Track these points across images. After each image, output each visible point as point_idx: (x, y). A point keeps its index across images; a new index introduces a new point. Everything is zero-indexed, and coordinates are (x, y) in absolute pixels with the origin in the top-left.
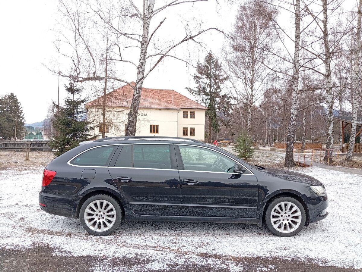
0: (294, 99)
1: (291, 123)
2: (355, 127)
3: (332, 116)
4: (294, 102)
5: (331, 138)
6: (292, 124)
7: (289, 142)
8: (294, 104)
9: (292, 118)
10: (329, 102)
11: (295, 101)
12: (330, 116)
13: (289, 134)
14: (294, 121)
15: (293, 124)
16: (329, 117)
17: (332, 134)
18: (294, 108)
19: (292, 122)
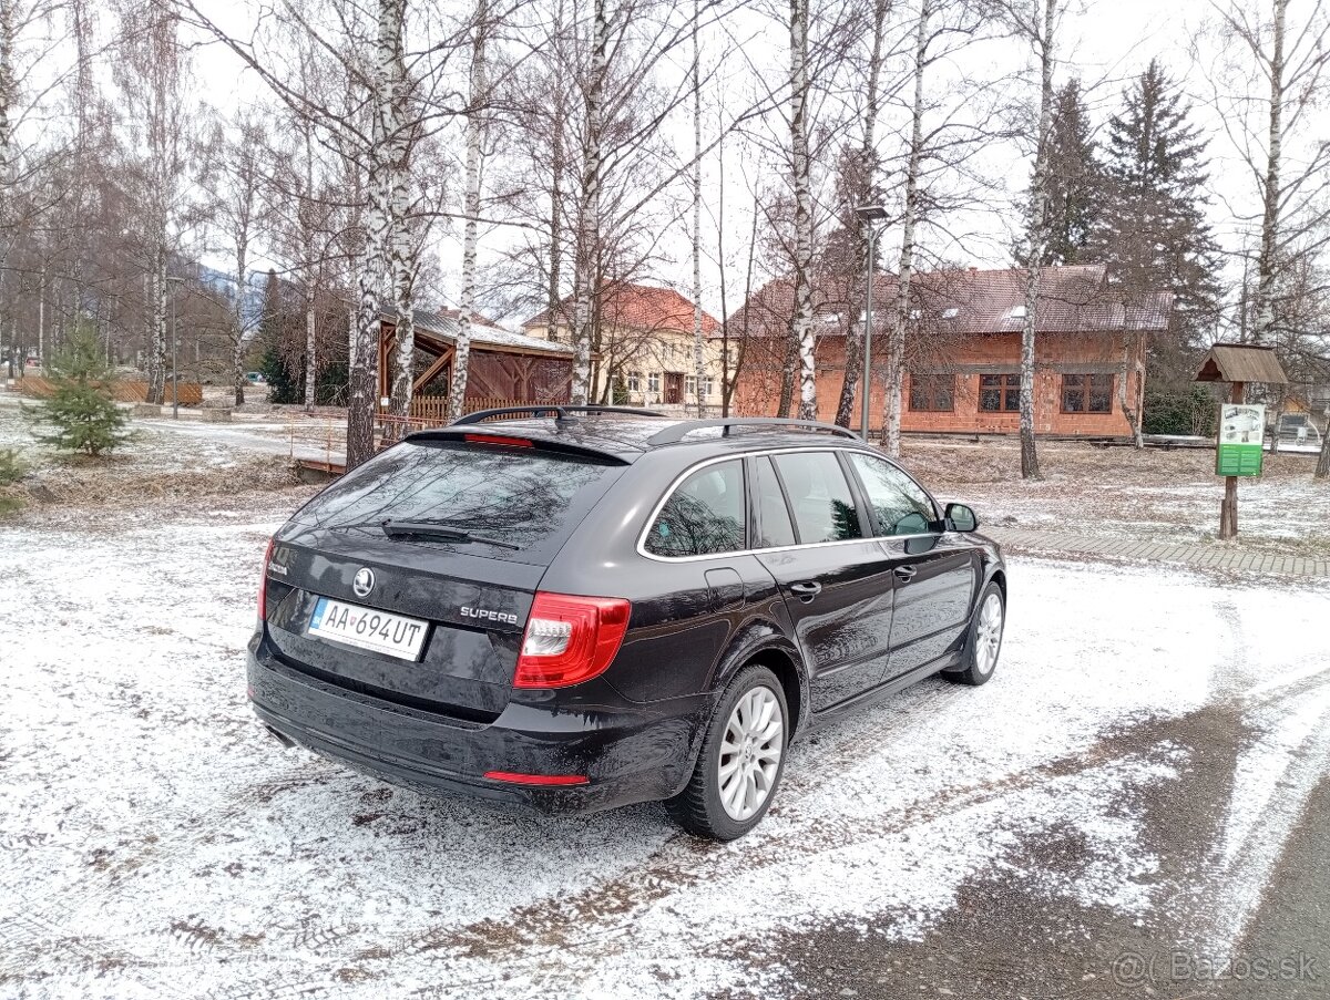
0: (377, 237)
1: (365, 326)
2: (467, 349)
3: (412, 307)
4: (376, 249)
5: (405, 379)
6: (368, 330)
7: (361, 396)
8: (377, 256)
9: (370, 307)
10: (403, 257)
11: (379, 246)
12: (406, 306)
13: (361, 365)
14: (377, 318)
15: (374, 331)
16: (401, 310)
17: (410, 366)
18: (375, 272)
19: (370, 323)
